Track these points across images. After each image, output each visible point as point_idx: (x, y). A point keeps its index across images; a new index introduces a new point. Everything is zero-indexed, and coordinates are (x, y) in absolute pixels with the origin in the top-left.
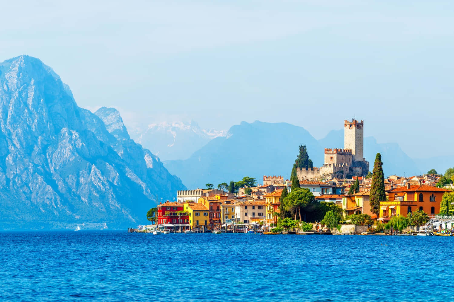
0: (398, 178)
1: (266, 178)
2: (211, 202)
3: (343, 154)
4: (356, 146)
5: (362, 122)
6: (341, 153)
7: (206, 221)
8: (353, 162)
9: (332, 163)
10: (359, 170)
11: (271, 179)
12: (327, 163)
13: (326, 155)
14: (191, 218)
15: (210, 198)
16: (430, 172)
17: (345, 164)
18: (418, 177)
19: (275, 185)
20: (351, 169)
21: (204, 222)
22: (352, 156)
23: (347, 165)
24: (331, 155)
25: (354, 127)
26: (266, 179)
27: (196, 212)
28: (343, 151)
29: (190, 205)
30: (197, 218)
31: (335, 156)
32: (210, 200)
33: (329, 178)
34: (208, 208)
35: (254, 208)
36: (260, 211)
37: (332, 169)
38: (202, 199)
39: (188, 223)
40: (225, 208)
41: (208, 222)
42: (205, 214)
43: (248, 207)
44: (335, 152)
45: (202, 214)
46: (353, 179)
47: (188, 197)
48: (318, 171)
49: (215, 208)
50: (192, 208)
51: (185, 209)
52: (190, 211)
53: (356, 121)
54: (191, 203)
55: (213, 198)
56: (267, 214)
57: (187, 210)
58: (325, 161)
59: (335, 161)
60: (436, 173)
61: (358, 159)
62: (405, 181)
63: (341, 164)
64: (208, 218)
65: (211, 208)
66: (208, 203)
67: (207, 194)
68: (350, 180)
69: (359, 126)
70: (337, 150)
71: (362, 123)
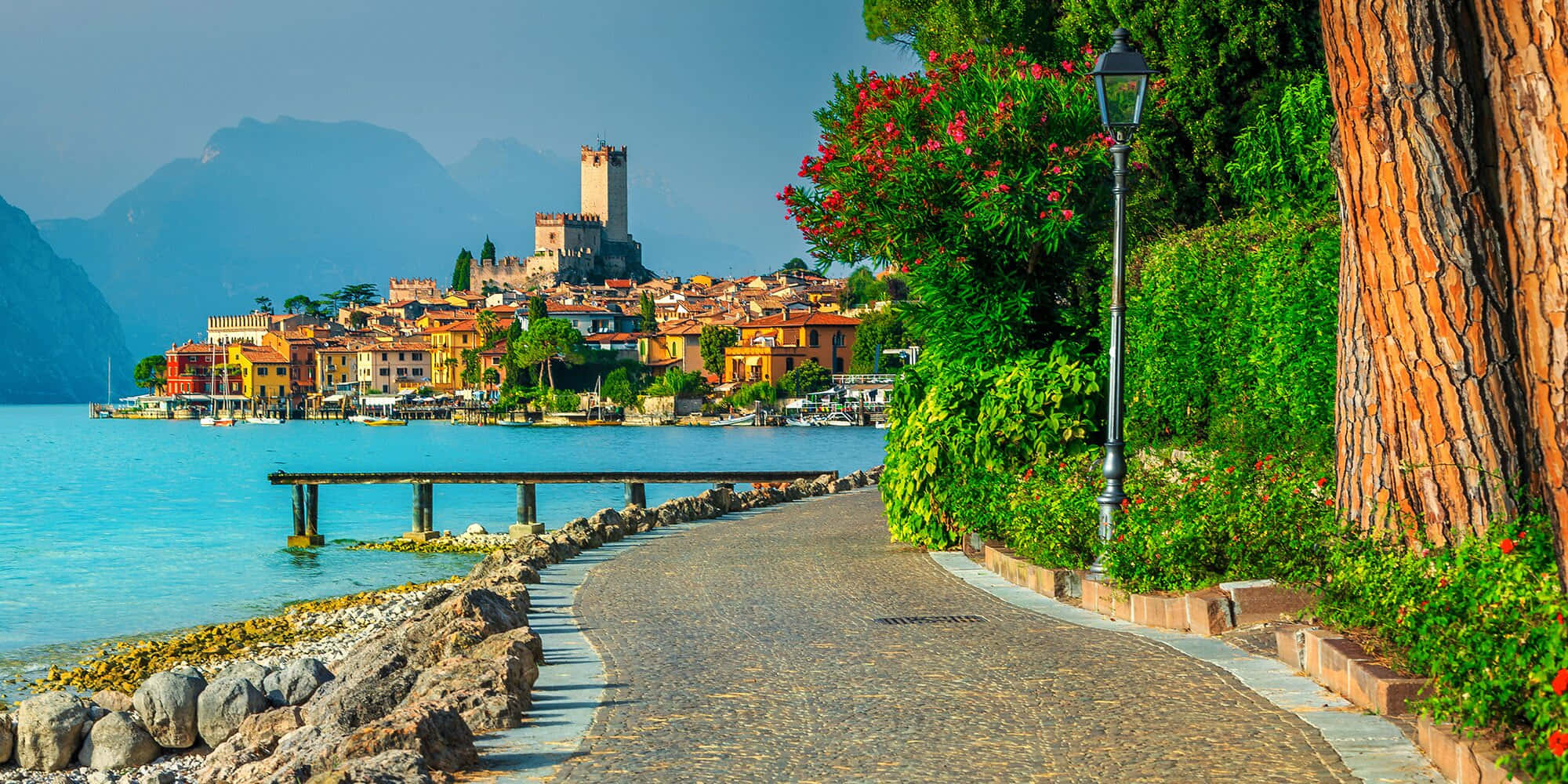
0: (715, 282)
1: (397, 283)
2: (295, 343)
3: (579, 226)
4: (610, 206)
5: (624, 149)
6: (575, 223)
7: (282, 388)
8: (604, 244)
9: (554, 247)
10: (619, 263)
11: (407, 286)
12: (543, 249)
13: (537, 229)
14: (247, 381)
15: (290, 335)
16: (789, 266)
17: (585, 250)
18: (764, 278)
19: (422, 302)
20: (598, 261)
21: (278, 389)
22: (602, 231)
23: (589, 251)
24: (552, 230)
25: (605, 164)
26: (395, 286)
27: (261, 366)
28: (579, 219)
29: (244, 350)
30: (262, 381)
31: (561, 231)
32: (290, 340)
33: (550, 283)
34: (287, 358)
35: (402, 358)
36: (417, 365)
37: (557, 262)
38: (272, 337)
39: (239, 392)
40: (326, 358)
41: (288, 390)
42: (281, 372)
43: (389, 356)
44: (560, 221)
45: (272, 370)
46: (607, 287)
47: (236, 330)
48: (521, 265)
49: (303, 357)
50: (248, 357)
51: (233, 361)
52: (246, 364)
53: (609, 149)
54: (247, 346)
55: (298, 334)
56: (433, 372)
57: (237, 362)
58: (537, 242)
59: (561, 242)
60: (806, 268)
61: (615, 237)
62: (732, 289)
63: (577, 250)
64: (285, 381)
65: (294, 356)
66: (287, 345)
67: (282, 324)
68: (600, 288)
69: (617, 159)
70: (566, 217)
71: (624, 153)
